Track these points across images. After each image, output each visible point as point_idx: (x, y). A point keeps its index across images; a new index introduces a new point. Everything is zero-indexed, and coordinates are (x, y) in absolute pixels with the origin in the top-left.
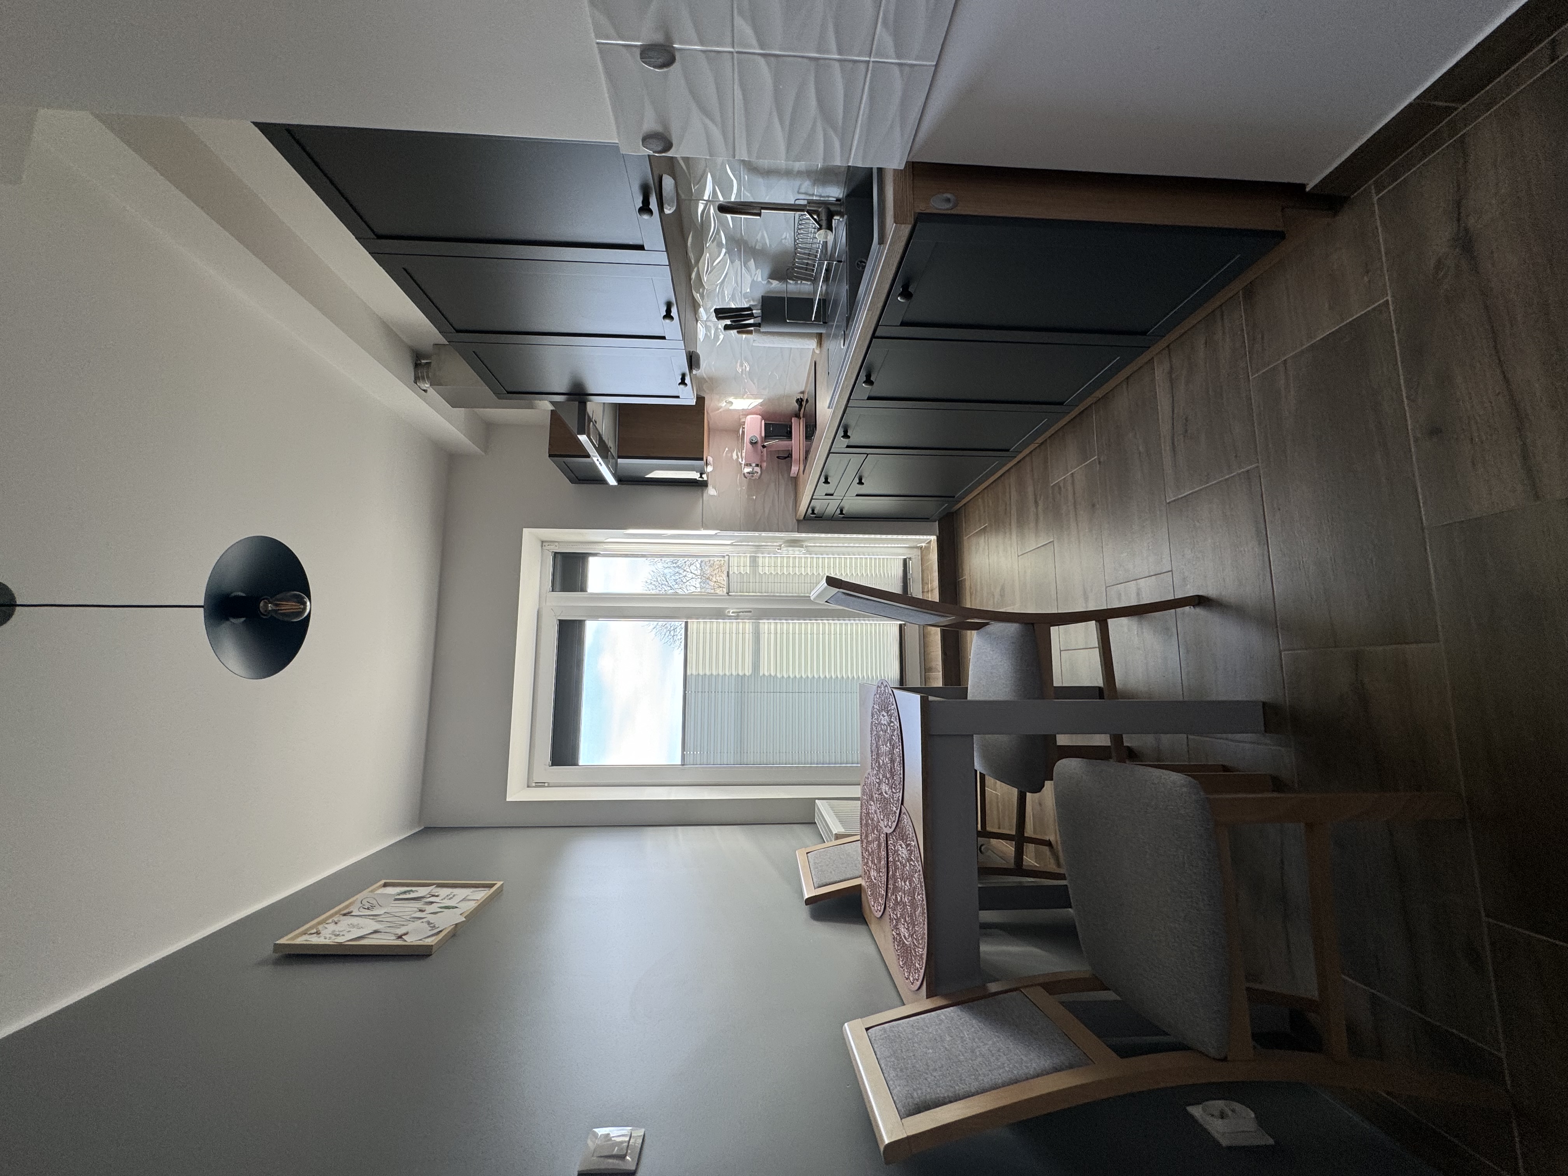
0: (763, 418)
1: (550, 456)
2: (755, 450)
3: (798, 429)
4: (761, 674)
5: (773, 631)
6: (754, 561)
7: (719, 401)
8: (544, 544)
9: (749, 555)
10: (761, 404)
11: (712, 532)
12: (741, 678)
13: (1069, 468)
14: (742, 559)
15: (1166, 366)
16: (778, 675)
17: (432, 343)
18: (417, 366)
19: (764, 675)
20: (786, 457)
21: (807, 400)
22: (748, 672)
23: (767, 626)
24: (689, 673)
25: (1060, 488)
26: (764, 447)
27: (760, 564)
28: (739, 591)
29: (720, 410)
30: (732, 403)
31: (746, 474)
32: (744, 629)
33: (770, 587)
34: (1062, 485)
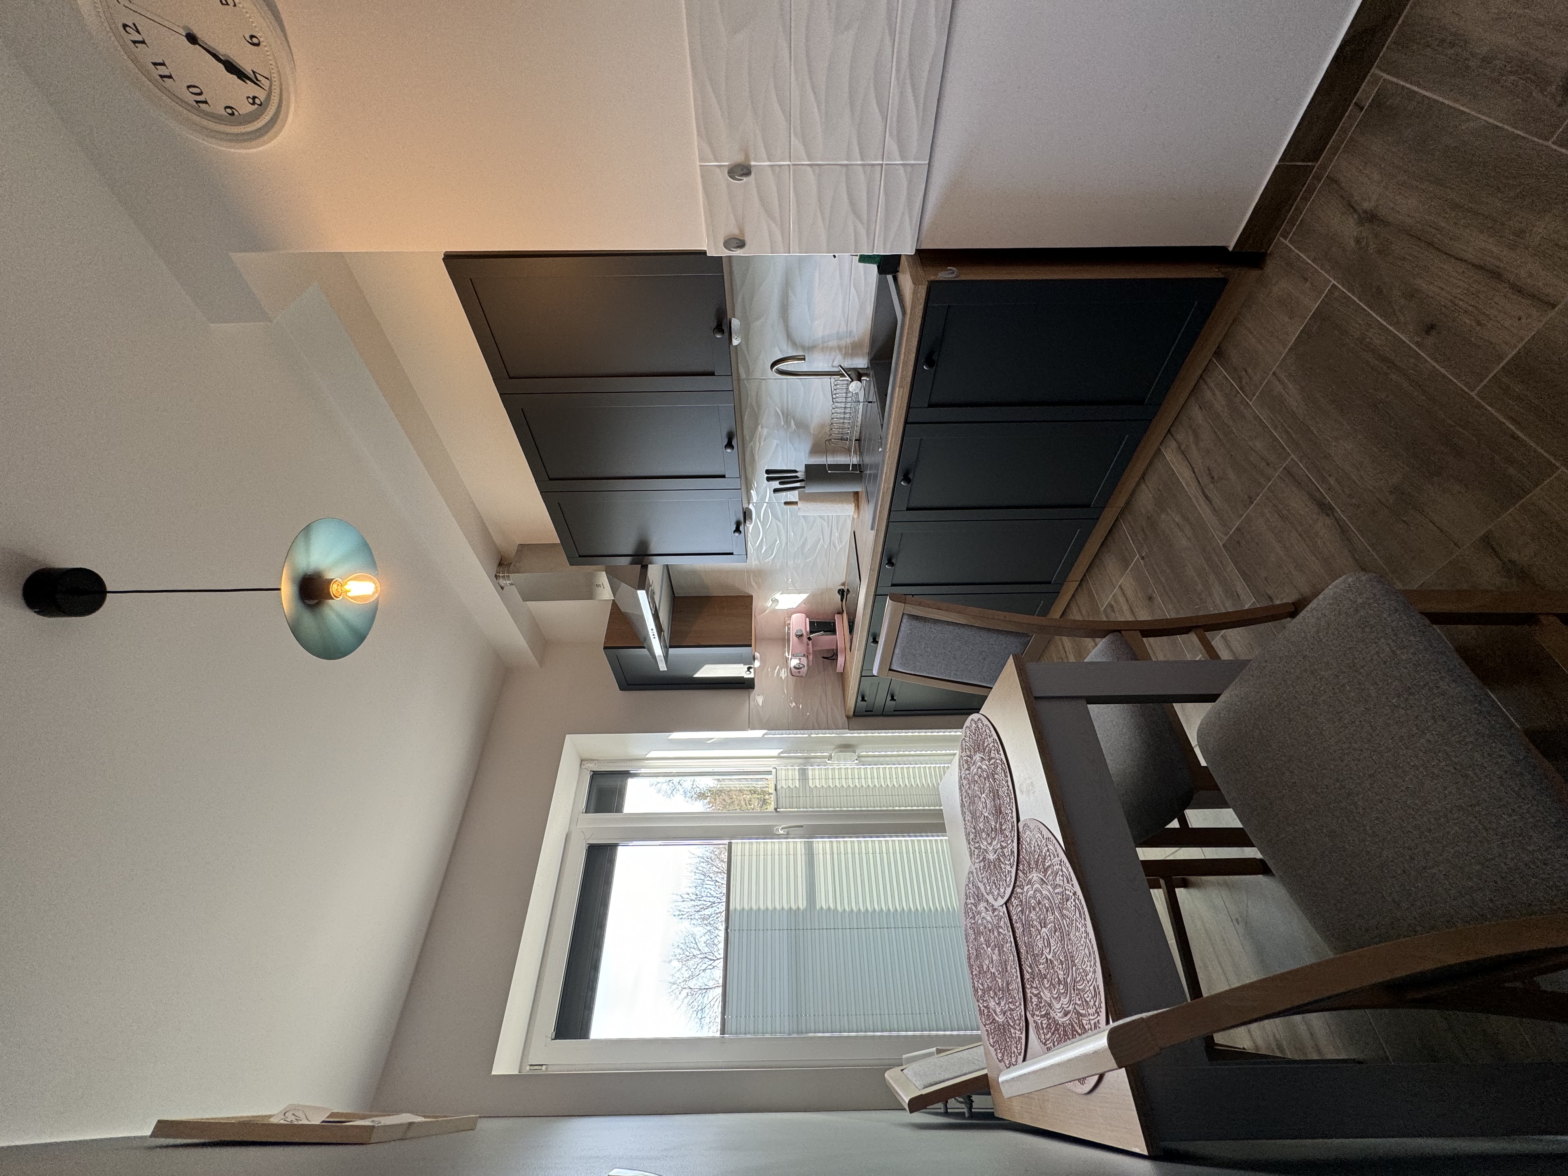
0: (807, 617)
1: (605, 648)
2: (801, 642)
3: (841, 625)
4: (818, 907)
5: (828, 851)
6: (803, 773)
7: (766, 600)
8: (583, 762)
9: (797, 768)
10: (805, 602)
11: (758, 733)
12: (793, 913)
13: (1115, 583)
14: (790, 772)
15: (1174, 445)
16: (839, 908)
17: (518, 543)
18: (500, 564)
19: (822, 908)
20: (831, 656)
21: (848, 590)
22: (802, 904)
23: (821, 845)
24: (732, 907)
25: (1112, 606)
26: (809, 639)
27: (810, 777)
28: (788, 806)
29: (767, 612)
30: (777, 601)
31: (793, 669)
32: (795, 849)
33: (822, 801)
34: (1113, 603)
